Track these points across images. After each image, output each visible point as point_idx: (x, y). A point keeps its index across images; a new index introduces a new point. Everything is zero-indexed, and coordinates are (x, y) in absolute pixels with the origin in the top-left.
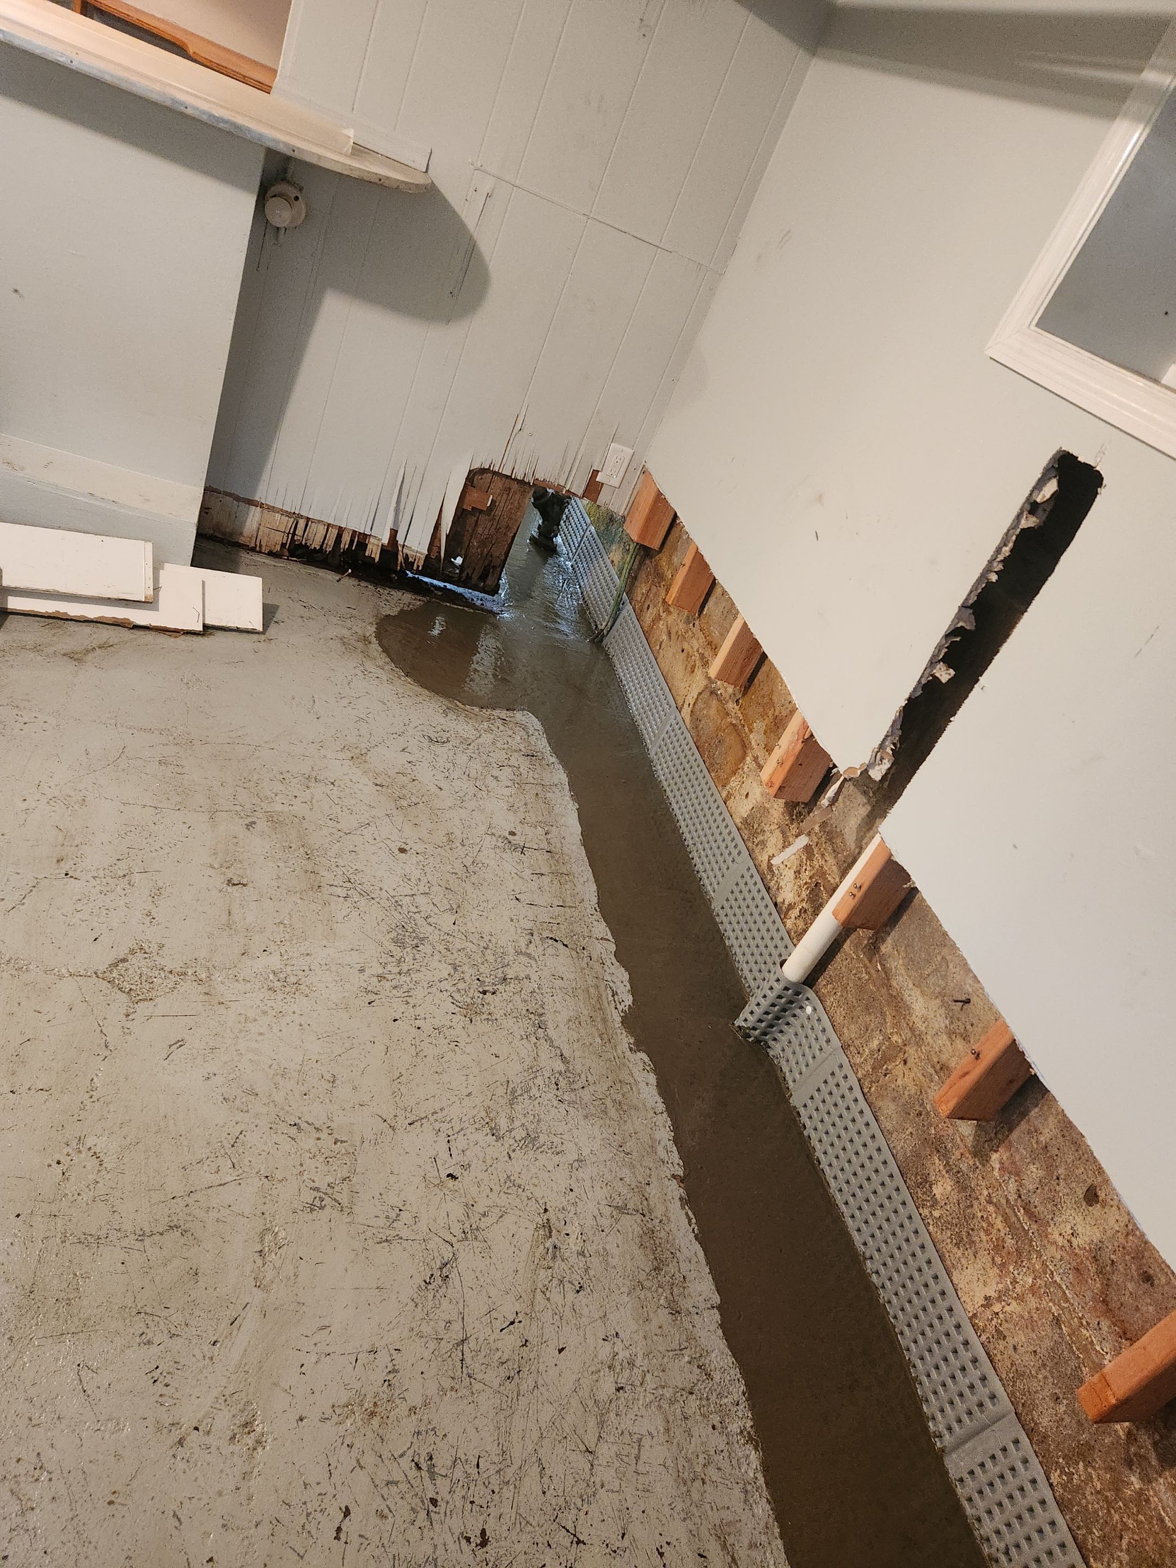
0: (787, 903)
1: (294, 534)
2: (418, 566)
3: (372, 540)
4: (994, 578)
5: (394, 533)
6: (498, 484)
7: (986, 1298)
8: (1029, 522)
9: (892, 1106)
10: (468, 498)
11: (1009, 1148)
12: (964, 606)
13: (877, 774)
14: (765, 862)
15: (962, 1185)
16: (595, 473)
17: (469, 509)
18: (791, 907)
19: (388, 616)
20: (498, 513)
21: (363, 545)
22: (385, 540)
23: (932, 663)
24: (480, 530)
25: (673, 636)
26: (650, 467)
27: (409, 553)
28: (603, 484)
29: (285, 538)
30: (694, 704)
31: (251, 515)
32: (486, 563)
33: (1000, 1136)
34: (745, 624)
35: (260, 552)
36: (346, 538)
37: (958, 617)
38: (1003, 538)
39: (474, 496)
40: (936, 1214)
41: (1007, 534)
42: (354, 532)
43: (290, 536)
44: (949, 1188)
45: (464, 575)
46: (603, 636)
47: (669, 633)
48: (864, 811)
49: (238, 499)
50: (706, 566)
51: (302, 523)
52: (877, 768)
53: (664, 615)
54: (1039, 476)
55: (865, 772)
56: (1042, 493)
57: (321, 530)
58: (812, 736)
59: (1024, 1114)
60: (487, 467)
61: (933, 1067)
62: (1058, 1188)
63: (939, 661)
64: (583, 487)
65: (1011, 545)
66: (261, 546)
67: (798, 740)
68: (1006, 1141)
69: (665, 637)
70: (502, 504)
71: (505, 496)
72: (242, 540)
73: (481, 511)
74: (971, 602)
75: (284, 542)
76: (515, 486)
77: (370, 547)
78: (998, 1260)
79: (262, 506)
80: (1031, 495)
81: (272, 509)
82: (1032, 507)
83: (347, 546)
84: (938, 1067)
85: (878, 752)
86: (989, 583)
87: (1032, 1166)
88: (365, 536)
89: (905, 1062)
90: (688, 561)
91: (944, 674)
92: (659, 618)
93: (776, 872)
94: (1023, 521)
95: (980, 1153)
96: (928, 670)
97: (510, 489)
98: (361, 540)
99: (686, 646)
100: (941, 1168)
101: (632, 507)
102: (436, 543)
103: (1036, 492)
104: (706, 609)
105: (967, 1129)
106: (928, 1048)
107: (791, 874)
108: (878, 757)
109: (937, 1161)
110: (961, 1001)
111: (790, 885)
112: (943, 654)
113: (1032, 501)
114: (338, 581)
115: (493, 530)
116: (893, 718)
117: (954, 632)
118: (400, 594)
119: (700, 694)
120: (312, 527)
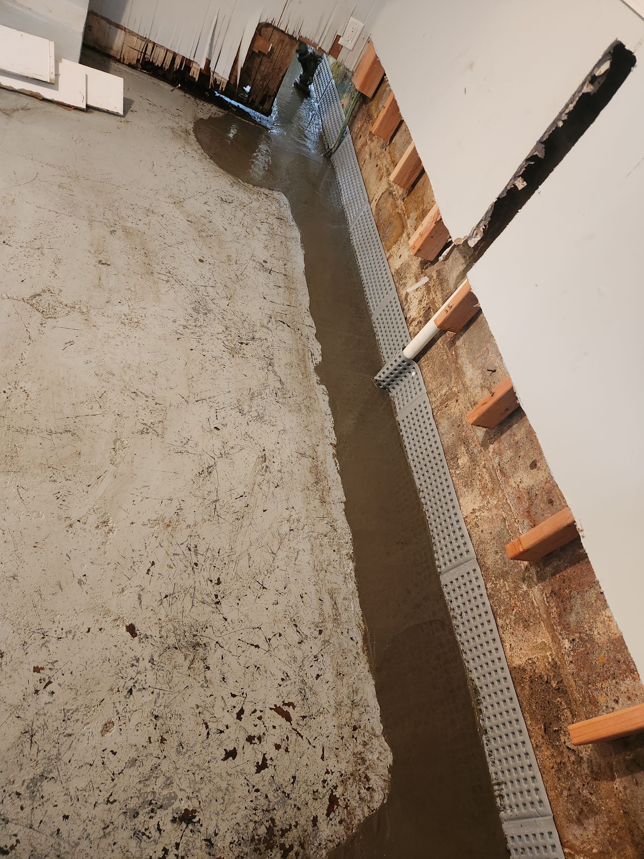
0: (412, 318)
1: (145, 53)
2: (222, 88)
3: (194, 65)
4: (561, 124)
5: (208, 62)
6: (276, 36)
7: (473, 510)
8: (588, 89)
9: (446, 422)
10: (257, 44)
11: (499, 442)
12: (540, 142)
13: (472, 243)
14: (404, 295)
15: (473, 460)
16: (338, 37)
17: (257, 51)
18: (414, 320)
19: (201, 119)
20: (275, 58)
21: (188, 68)
22: (203, 66)
23: (515, 177)
24: (262, 68)
25: (372, 155)
26: (374, 39)
27: (217, 78)
28: (342, 46)
29: (139, 56)
30: (379, 199)
31: (118, 35)
32: (265, 93)
33: (496, 437)
34: (415, 148)
35: (123, 63)
36: (178, 61)
37: (535, 148)
38: (571, 98)
39: (260, 42)
40: (458, 472)
41: (574, 95)
42: (183, 57)
43: (143, 54)
44: (466, 461)
45: (251, 99)
46: (332, 153)
47: (371, 154)
48: (462, 268)
49: (110, 22)
50: (398, 109)
51: (150, 46)
52: (473, 239)
53: (369, 142)
54: (600, 57)
55: (466, 242)
56: (600, 69)
57: (162, 53)
58: (441, 219)
59: (510, 427)
60: (270, 22)
61: (470, 403)
62: (518, 461)
63: (519, 176)
64: (330, 47)
65: (575, 103)
66: (124, 59)
67: (433, 221)
68: (498, 440)
69: (367, 156)
70: (278, 52)
71: (280, 45)
72: (112, 53)
73: (264, 55)
74: (545, 139)
75: (139, 58)
76: (287, 40)
77: (192, 69)
78: (483, 493)
79: (125, 29)
80: (593, 70)
81: (131, 33)
82: (592, 79)
83: (178, 67)
84: (473, 403)
85: (475, 230)
86: (557, 128)
87: (508, 451)
88: (189, 62)
89: (457, 401)
90: (387, 104)
91: (521, 185)
92: (366, 144)
93: (409, 301)
94: (585, 88)
95: (485, 445)
96: (512, 181)
97: (283, 41)
98: (188, 64)
99: (379, 163)
100: (464, 451)
101: (359, 66)
102: (234, 74)
103: (596, 68)
104: (394, 140)
105: (480, 432)
106: (470, 394)
107: (416, 302)
108: (475, 232)
109: (463, 448)
110: (491, 371)
111: (415, 308)
112: (522, 171)
113: (593, 74)
114: (172, 91)
115: (270, 70)
116: (487, 209)
117: (532, 158)
118: (210, 106)
119: (383, 193)
120: (157, 50)
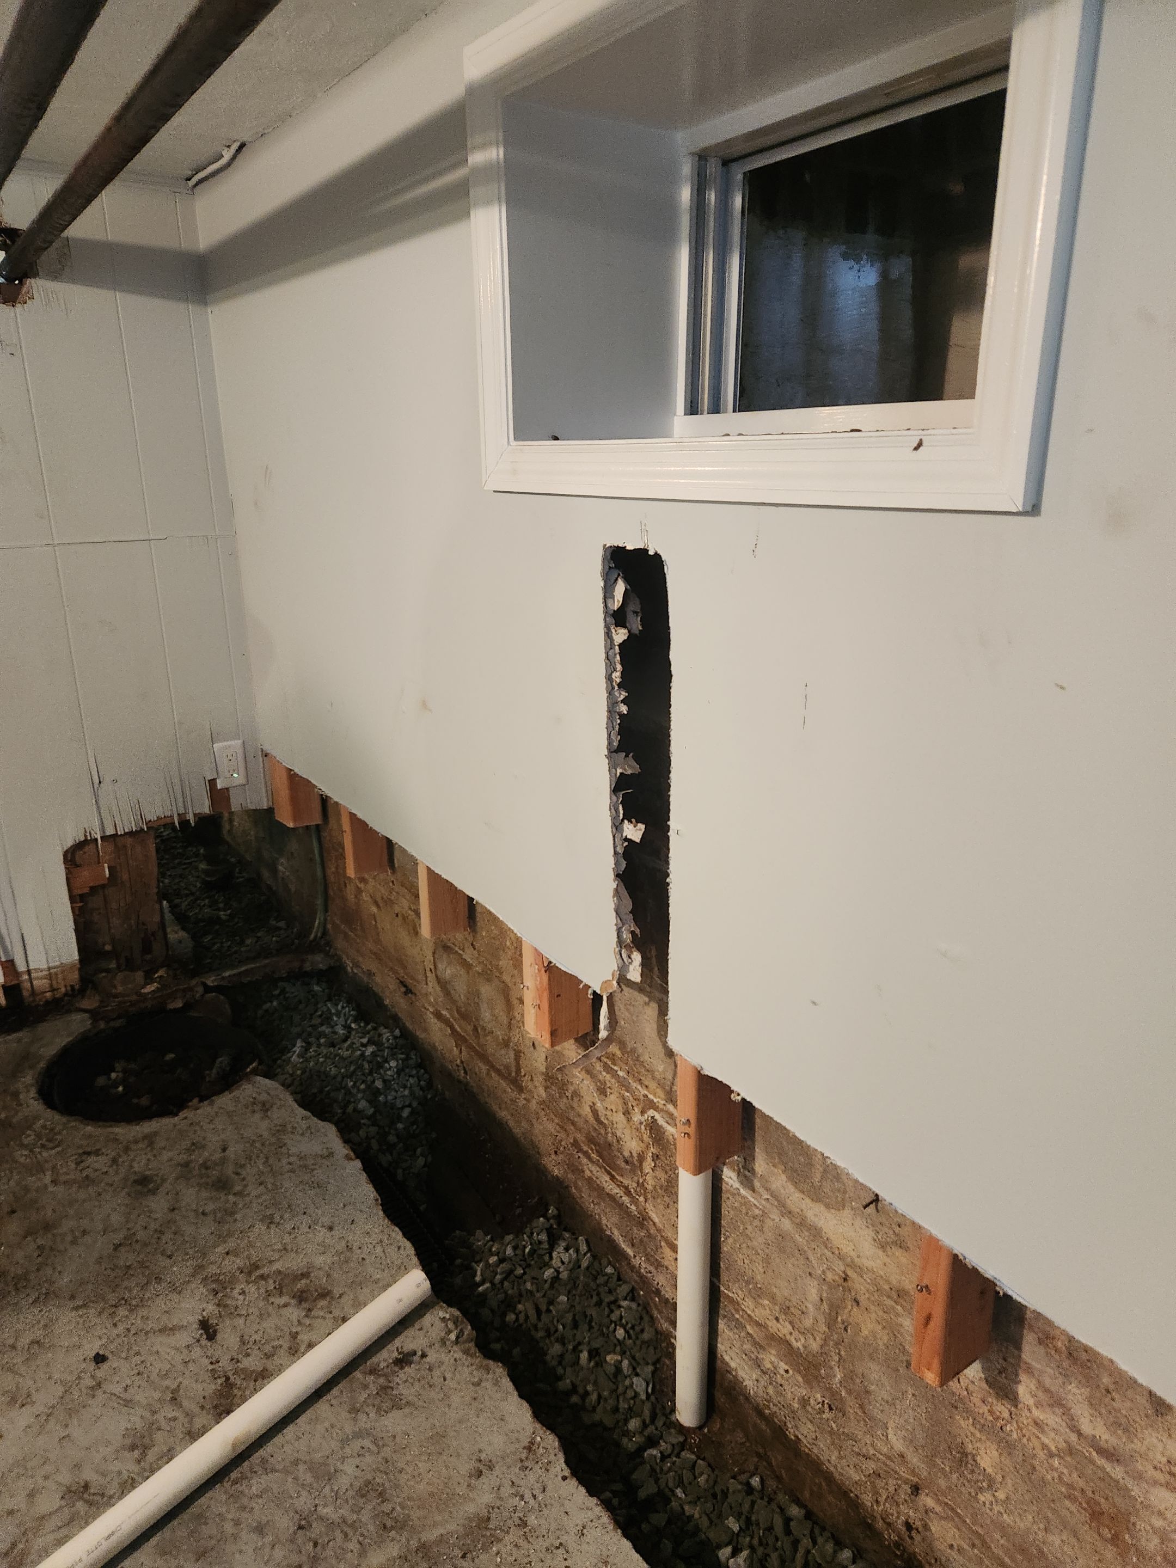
4: (624, 709)
5: (9, 965)
6: (107, 849)
8: (620, 635)
10: (78, 880)
12: (613, 752)
13: (635, 974)
14: (590, 1115)
16: (212, 782)
17: (86, 891)
19: (52, 1062)
23: (617, 827)
25: (380, 903)
27: (40, 977)
28: (227, 789)
30: (435, 968)
33: (1012, 1362)
34: (428, 868)
37: (612, 766)
38: (606, 664)
39: (84, 876)
41: (607, 658)
44: (996, 1453)
47: (376, 902)
50: (366, 825)
52: (631, 967)
54: (602, 584)
55: (622, 978)
56: (615, 598)
58: (550, 962)
60: (82, 838)
61: (890, 1297)
63: (623, 820)
64: (208, 803)
65: (619, 667)
67: (540, 972)
69: (374, 908)
70: (123, 867)
71: (122, 856)
73: (103, 887)
74: (616, 744)
76: (129, 841)
80: (606, 606)
82: (614, 617)
84: (895, 1295)
85: (620, 949)
86: (623, 717)
89: (857, 1303)
90: (346, 822)
91: (634, 832)
93: (606, 1122)
94: (615, 637)
95: (1005, 1395)
96: (618, 836)
97: (123, 847)
99: (397, 909)
100: (972, 1429)
101: (272, 794)
103: (610, 602)
104: (395, 866)
105: (974, 1377)
106: (870, 1275)
108: (624, 955)
110: (871, 1202)
111: (627, 1132)
112: (621, 812)
113: (612, 612)
117: (620, 785)
119: (434, 954)
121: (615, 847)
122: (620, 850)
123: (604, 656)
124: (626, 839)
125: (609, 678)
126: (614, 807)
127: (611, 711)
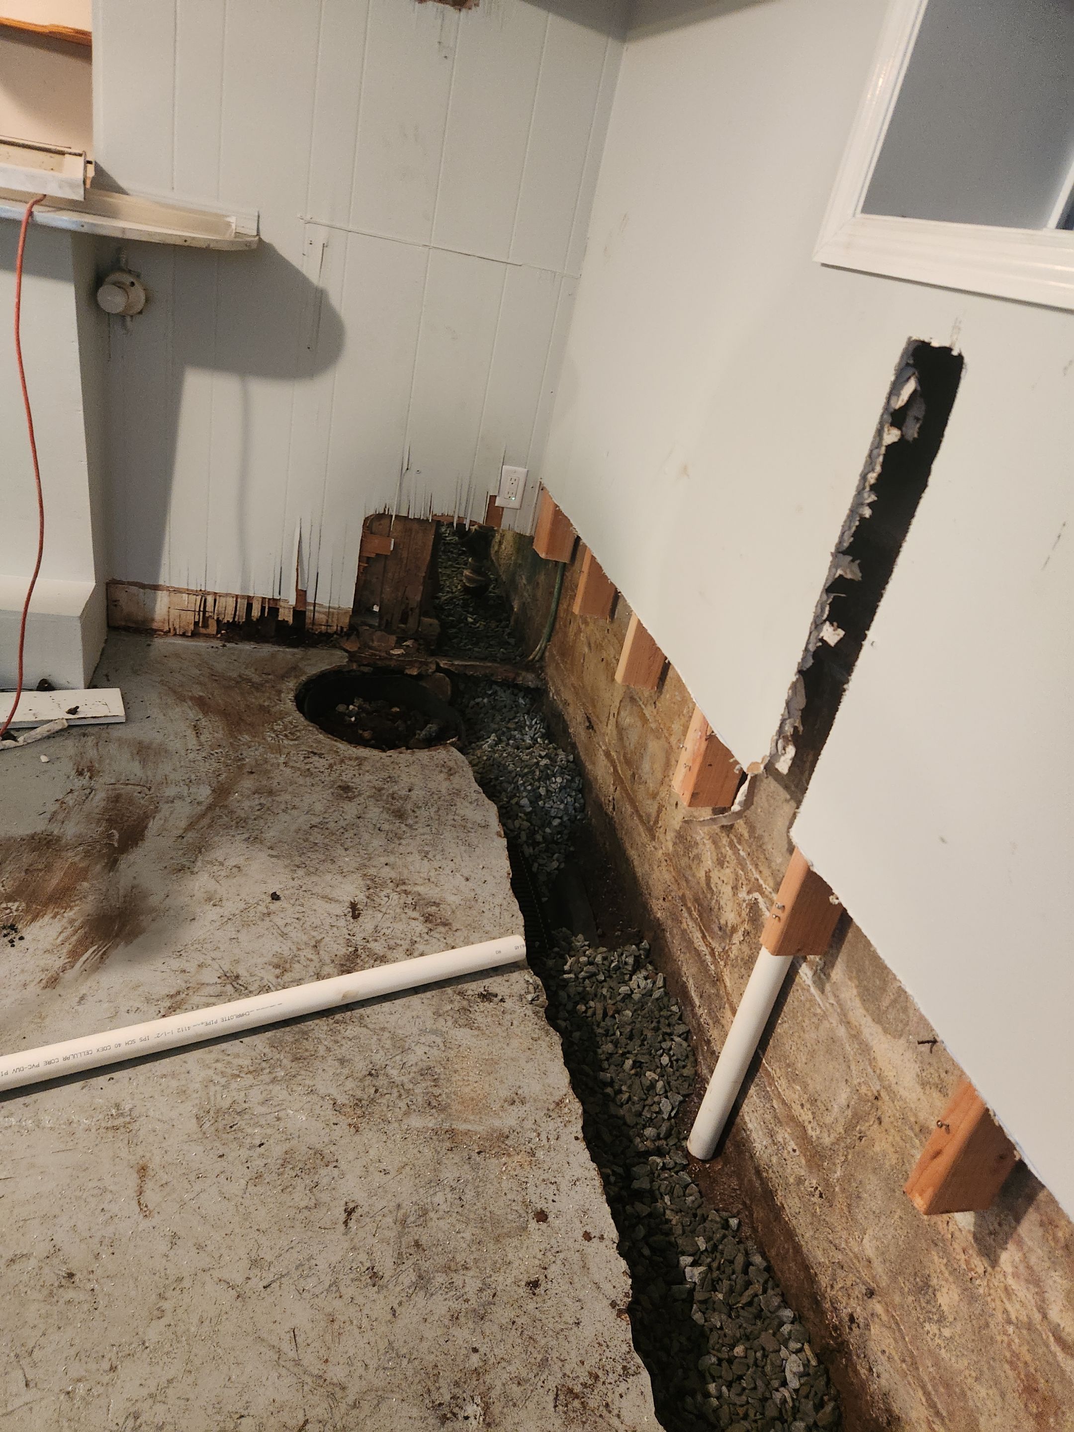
1: (205, 612)
3: (281, 604)
4: (866, 512)
5: (301, 593)
6: (397, 527)
8: (892, 436)
10: (369, 545)
12: (840, 552)
13: (783, 765)
16: (493, 498)
17: (373, 554)
20: (405, 556)
21: (274, 611)
22: (294, 602)
23: (817, 625)
24: (390, 575)
25: (593, 646)
26: (547, 484)
28: (503, 508)
29: (197, 617)
31: (159, 600)
32: (403, 606)
34: (639, 621)
35: (175, 635)
36: (257, 607)
37: (834, 565)
38: (866, 462)
39: (374, 542)
41: (870, 455)
42: (264, 599)
43: (201, 613)
47: (590, 644)
49: (144, 586)
51: (210, 599)
52: (782, 758)
54: (893, 377)
55: (770, 766)
56: (901, 398)
57: (231, 602)
58: (713, 734)
60: (382, 512)
63: (825, 621)
64: (484, 514)
65: (878, 469)
66: (175, 629)
67: (701, 741)
69: (586, 649)
70: (406, 546)
71: (407, 537)
72: (155, 626)
73: (386, 557)
74: (845, 544)
75: (197, 620)
76: (415, 526)
77: (281, 611)
79: (167, 589)
80: (888, 402)
81: (177, 590)
82: (893, 416)
83: (258, 615)
85: (778, 739)
86: (862, 519)
88: (274, 602)
89: (880, 1121)
90: (587, 564)
91: (832, 635)
93: (715, 890)
94: (887, 435)
96: (815, 634)
97: (410, 530)
98: (272, 606)
99: (604, 654)
100: (943, 1268)
101: (537, 526)
103: (893, 397)
104: (615, 617)
105: (962, 1223)
107: (728, 891)
108: (780, 744)
111: (730, 904)
112: (826, 612)
113: (891, 409)
115: (402, 574)
117: (835, 584)
120: (221, 602)
121: (808, 643)
122: (812, 648)
123: (866, 452)
124: (822, 640)
125: (864, 477)
126: (821, 605)
127: (853, 511)
